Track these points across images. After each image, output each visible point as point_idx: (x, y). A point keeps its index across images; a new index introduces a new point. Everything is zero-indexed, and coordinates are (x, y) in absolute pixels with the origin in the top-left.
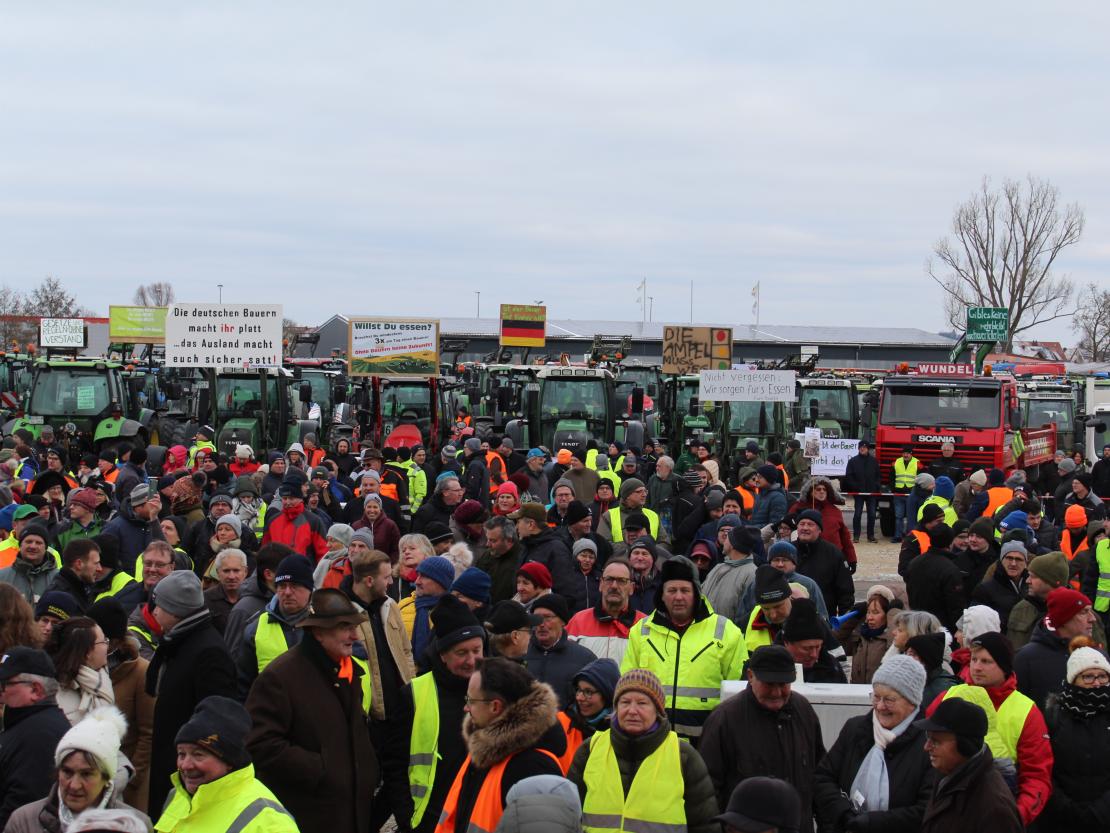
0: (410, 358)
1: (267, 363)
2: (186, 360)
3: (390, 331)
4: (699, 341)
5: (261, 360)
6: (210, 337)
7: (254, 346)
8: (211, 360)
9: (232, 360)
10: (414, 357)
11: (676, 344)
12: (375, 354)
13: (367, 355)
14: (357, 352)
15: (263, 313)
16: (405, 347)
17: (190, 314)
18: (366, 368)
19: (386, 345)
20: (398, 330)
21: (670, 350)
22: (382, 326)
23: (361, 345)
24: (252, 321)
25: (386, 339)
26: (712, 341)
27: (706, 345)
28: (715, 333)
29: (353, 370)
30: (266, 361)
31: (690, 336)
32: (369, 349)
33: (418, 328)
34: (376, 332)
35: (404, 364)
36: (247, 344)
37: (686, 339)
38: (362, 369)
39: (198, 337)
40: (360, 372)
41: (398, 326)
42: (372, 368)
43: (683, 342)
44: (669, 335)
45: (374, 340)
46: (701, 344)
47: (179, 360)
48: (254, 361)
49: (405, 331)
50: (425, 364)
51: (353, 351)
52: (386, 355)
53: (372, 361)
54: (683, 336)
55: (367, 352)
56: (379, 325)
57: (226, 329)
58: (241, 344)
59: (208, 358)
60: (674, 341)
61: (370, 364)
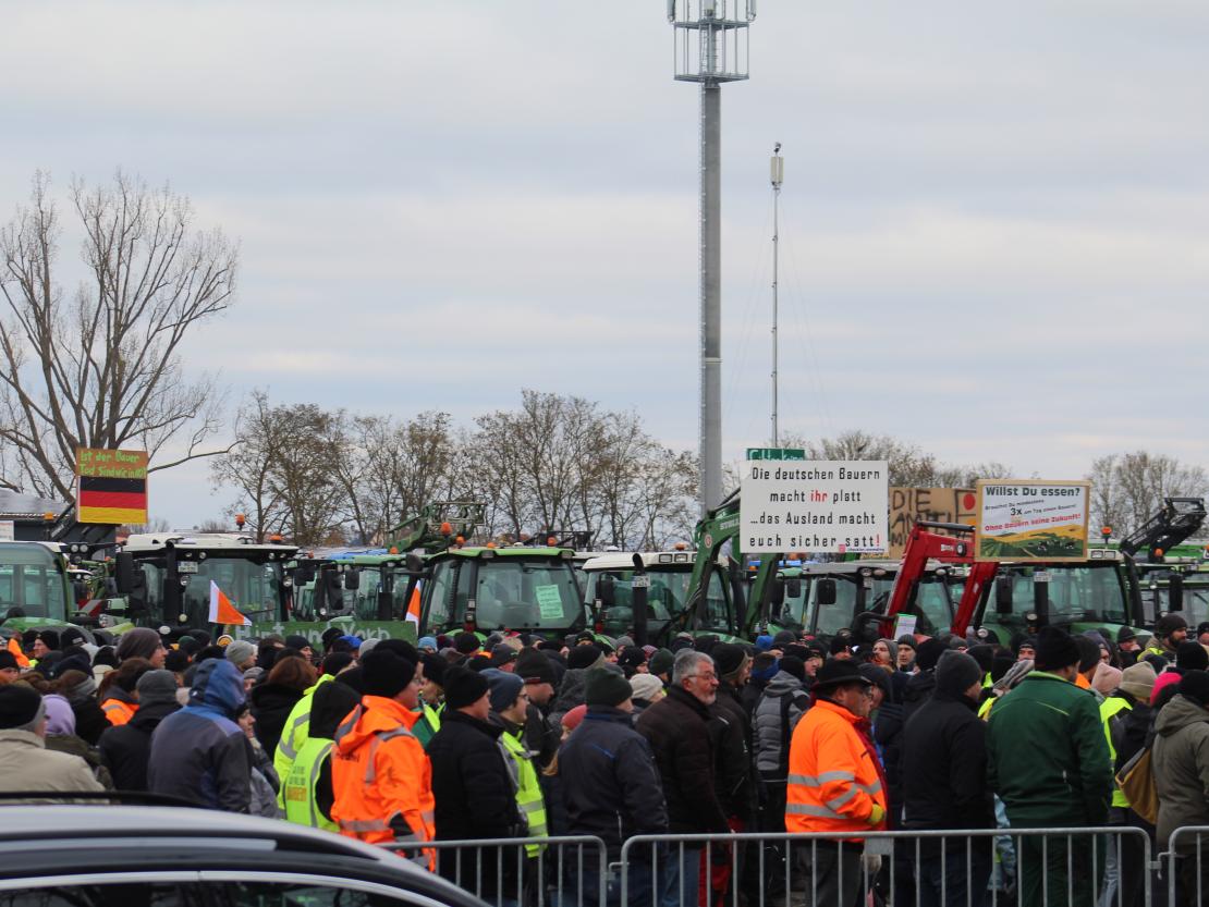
0: (1053, 535)
1: (868, 546)
2: (765, 542)
3: (1030, 498)
4: (940, 511)
5: (861, 542)
6: (797, 509)
7: (852, 521)
8: (797, 541)
9: (825, 541)
10: (1058, 535)
11: (909, 516)
12: (1009, 530)
13: (999, 532)
14: (988, 528)
15: (863, 473)
16: (1047, 521)
17: (772, 476)
18: (998, 551)
19: (1023, 518)
20: (1039, 496)
21: (900, 523)
22: (1020, 491)
23: (993, 519)
24: (849, 486)
25: (1024, 508)
26: (957, 511)
27: (950, 515)
28: (962, 496)
29: (983, 553)
30: (868, 542)
31: (928, 503)
32: (1003, 523)
33: (1063, 493)
34: (1012, 499)
35: (1044, 544)
36: (843, 518)
37: (922, 507)
38: (993, 552)
39: (780, 509)
40: (991, 555)
41: (1039, 491)
42: (1006, 550)
43: (918, 511)
44: (899, 501)
45: (1008, 510)
46: (943, 514)
47: (757, 542)
48: (852, 542)
49: (1047, 498)
50: (1071, 543)
51: (983, 527)
52: (1024, 532)
53: (1005, 540)
54: (918, 503)
55: (1000, 527)
56: (1016, 490)
57: (818, 496)
58: (836, 519)
59: (793, 539)
60: (905, 510)
61: (1004, 544)
